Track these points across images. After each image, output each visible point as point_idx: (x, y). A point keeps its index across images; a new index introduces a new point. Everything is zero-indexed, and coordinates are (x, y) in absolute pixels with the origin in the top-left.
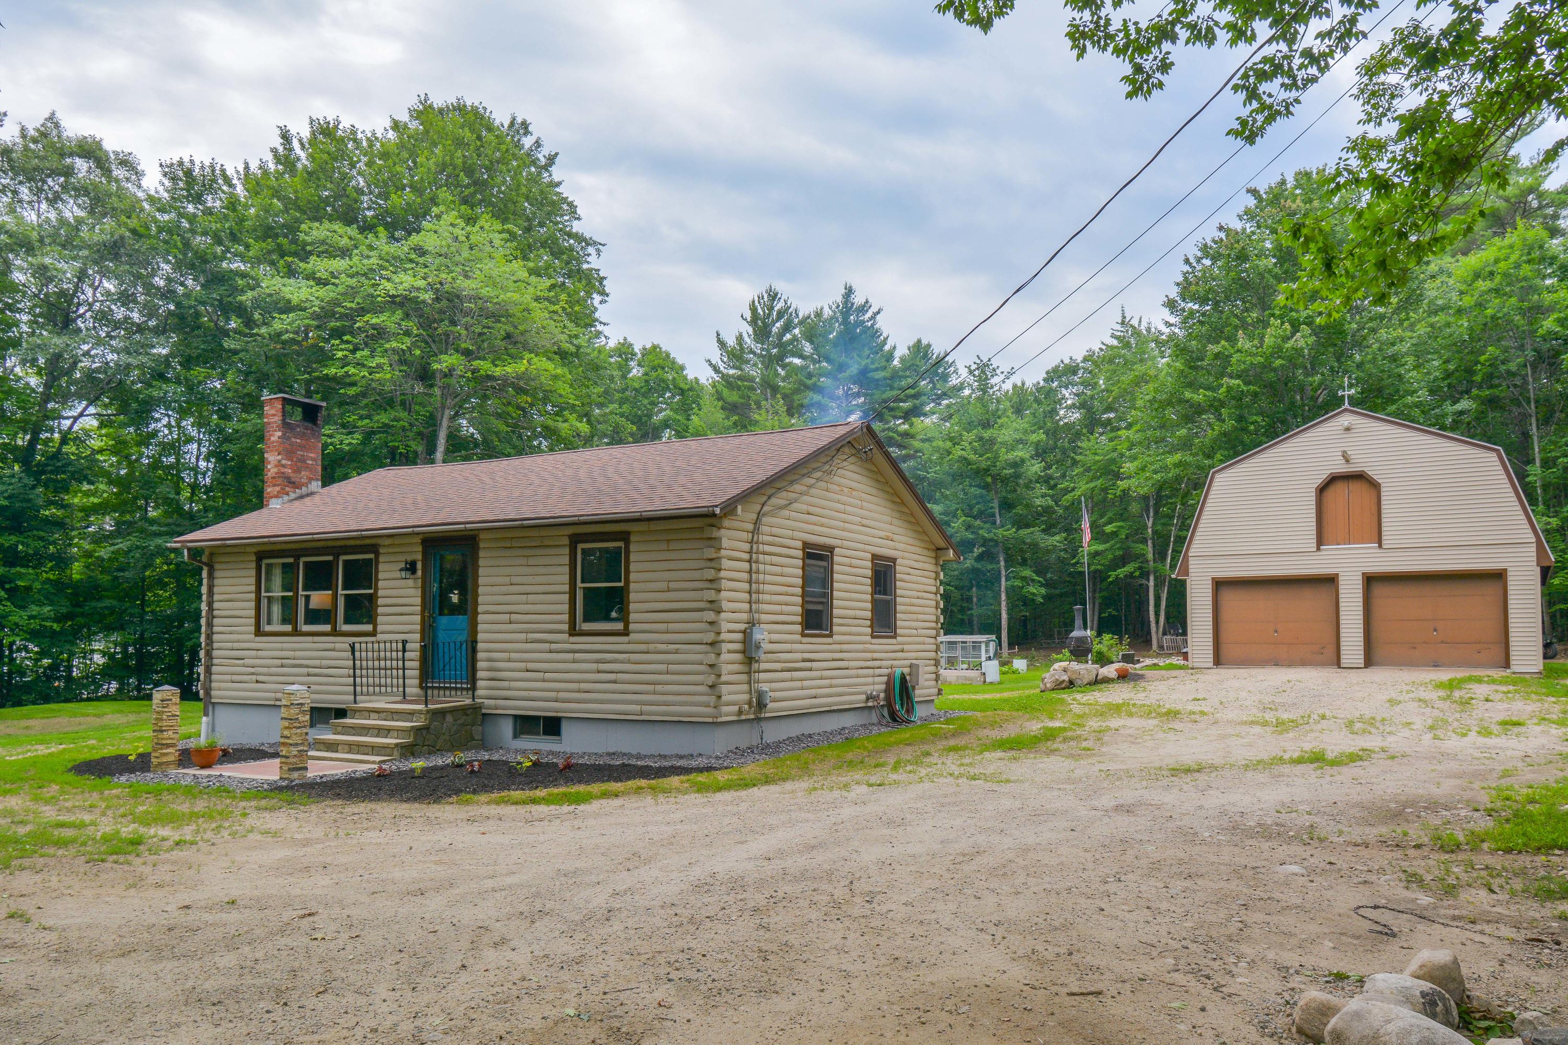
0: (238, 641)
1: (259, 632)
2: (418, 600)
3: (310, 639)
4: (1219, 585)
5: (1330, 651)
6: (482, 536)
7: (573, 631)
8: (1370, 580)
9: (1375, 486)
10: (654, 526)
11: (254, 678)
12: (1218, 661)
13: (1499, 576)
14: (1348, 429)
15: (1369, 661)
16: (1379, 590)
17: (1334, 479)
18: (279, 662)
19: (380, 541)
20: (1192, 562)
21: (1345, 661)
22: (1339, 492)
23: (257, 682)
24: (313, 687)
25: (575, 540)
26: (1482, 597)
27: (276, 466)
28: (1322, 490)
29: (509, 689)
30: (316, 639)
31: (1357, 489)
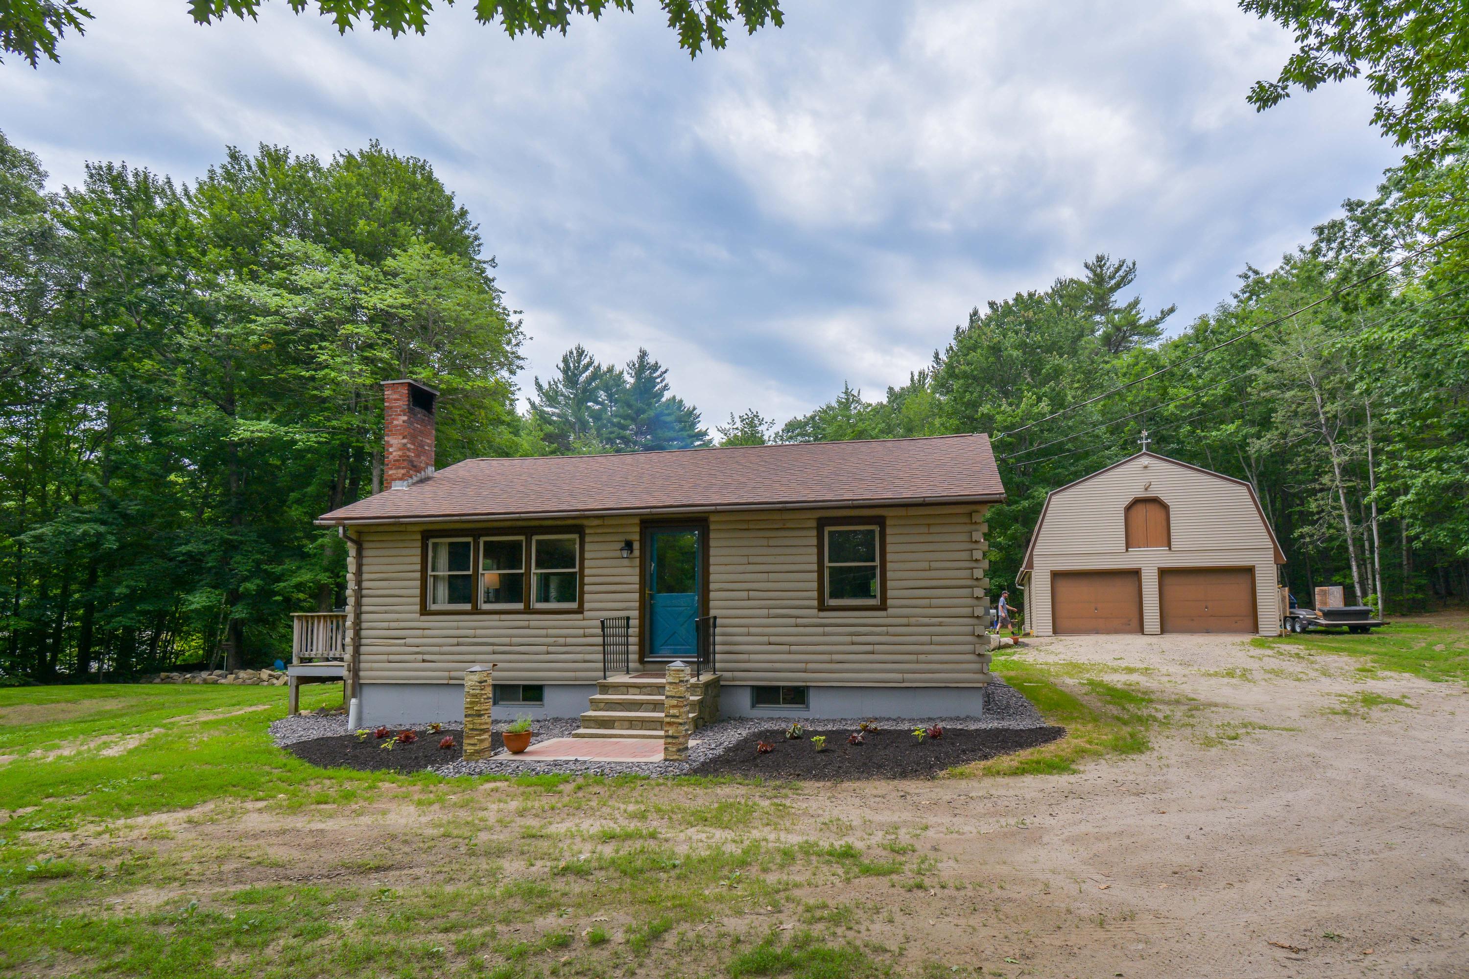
0: (397, 621)
1: (424, 611)
2: (637, 579)
3: (496, 617)
4: (1056, 576)
5: (1135, 623)
6: (712, 518)
7: (822, 607)
8: (1164, 573)
9: (1165, 507)
10: (912, 511)
11: (420, 657)
12: (1055, 632)
13: (1249, 571)
14: (1146, 467)
15: (1163, 631)
16: (1169, 580)
17: (1137, 502)
18: (455, 641)
19: (585, 522)
20: (1036, 559)
21: (1147, 628)
22: (1140, 509)
23: (424, 661)
24: (500, 665)
25: (822, 524)
26: (1239, 585)
27: (400, 449)
28: (1128, 509)
29: (749, 661)
30: (503, 617)
31: (1154, 512)
